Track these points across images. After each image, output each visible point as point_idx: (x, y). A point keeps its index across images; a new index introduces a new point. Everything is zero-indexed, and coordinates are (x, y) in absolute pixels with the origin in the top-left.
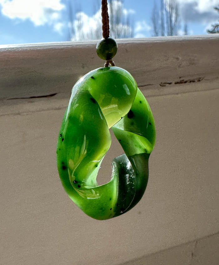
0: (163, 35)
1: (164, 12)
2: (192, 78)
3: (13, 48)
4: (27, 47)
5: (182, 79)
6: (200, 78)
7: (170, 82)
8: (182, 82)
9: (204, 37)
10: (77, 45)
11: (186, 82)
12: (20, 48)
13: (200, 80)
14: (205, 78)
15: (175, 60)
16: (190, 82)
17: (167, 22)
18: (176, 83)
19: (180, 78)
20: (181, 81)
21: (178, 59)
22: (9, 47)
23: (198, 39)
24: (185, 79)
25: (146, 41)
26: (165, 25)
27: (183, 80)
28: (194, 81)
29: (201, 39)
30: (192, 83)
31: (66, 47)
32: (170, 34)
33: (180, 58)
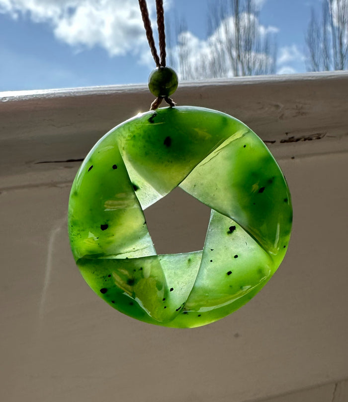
0: (327, 69)
1: (329, 29)
2: (307, 135)
3: (43, 95)
4: (62, 93)
5: (290, 136)
6: (320, 135)
7: (273, 140)
8: (292, 139)
9: (317, 77)
10: (130, 90)
11: (298, 140)
12: (52, 94)
13: (321, 137)
14: (328, 134)
15: (273, 109)
16: (305, 140)
17: (335, 46)
18: (283, 142)
19: (287, 134)
20: (290, 138)
21: (277, 106)
22: (38, 93)
23: (310, 78)
24: (297, 136)
25: (231, 83)
26: (332, 52)
27: (293, 138)
28: (310, 139)
29: (314, 79)
30: (307, 141)
31: (114, 92)
32: (340, 66)
33: (282, 106)
